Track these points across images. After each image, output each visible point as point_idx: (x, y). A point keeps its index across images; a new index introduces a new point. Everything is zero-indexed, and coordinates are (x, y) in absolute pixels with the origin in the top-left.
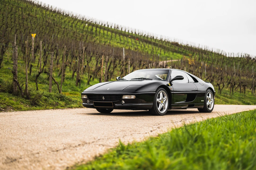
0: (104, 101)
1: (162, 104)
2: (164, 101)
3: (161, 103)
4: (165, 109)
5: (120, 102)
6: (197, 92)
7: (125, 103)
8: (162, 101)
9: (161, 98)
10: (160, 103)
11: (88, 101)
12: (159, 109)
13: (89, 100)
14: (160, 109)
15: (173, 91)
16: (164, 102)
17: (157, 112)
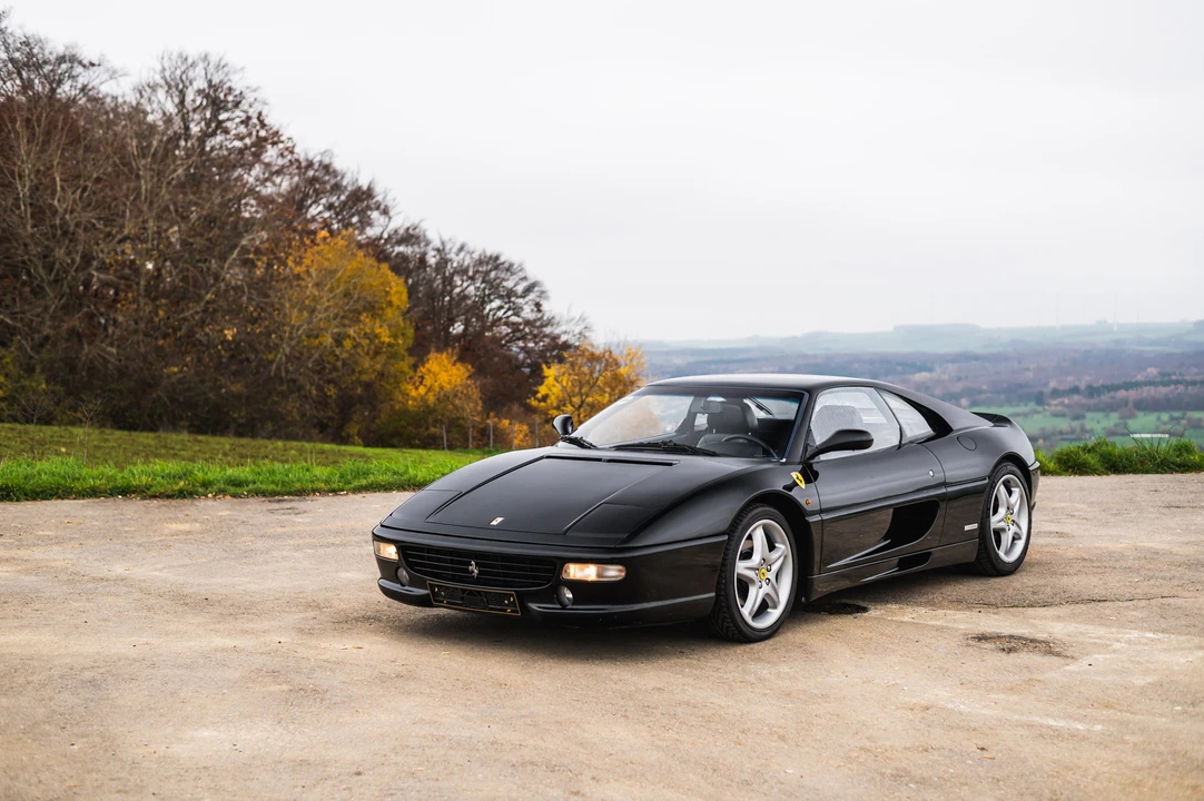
0: (477, 581)
1: (764, 583)
2: (775, 568)
3: (757, 581)
4: (775, 607)
5: (552, 594)
6: (944, 490)
7: (575, 601)
8: (764, 571)
9: (756, 559)
10: (752, 581)
11: (403, 573)
12: (746, 611)
13: (407, 572)
14: (750, 613)
15: (821, 511)
16: (771, 576)
17: (736, 626)
